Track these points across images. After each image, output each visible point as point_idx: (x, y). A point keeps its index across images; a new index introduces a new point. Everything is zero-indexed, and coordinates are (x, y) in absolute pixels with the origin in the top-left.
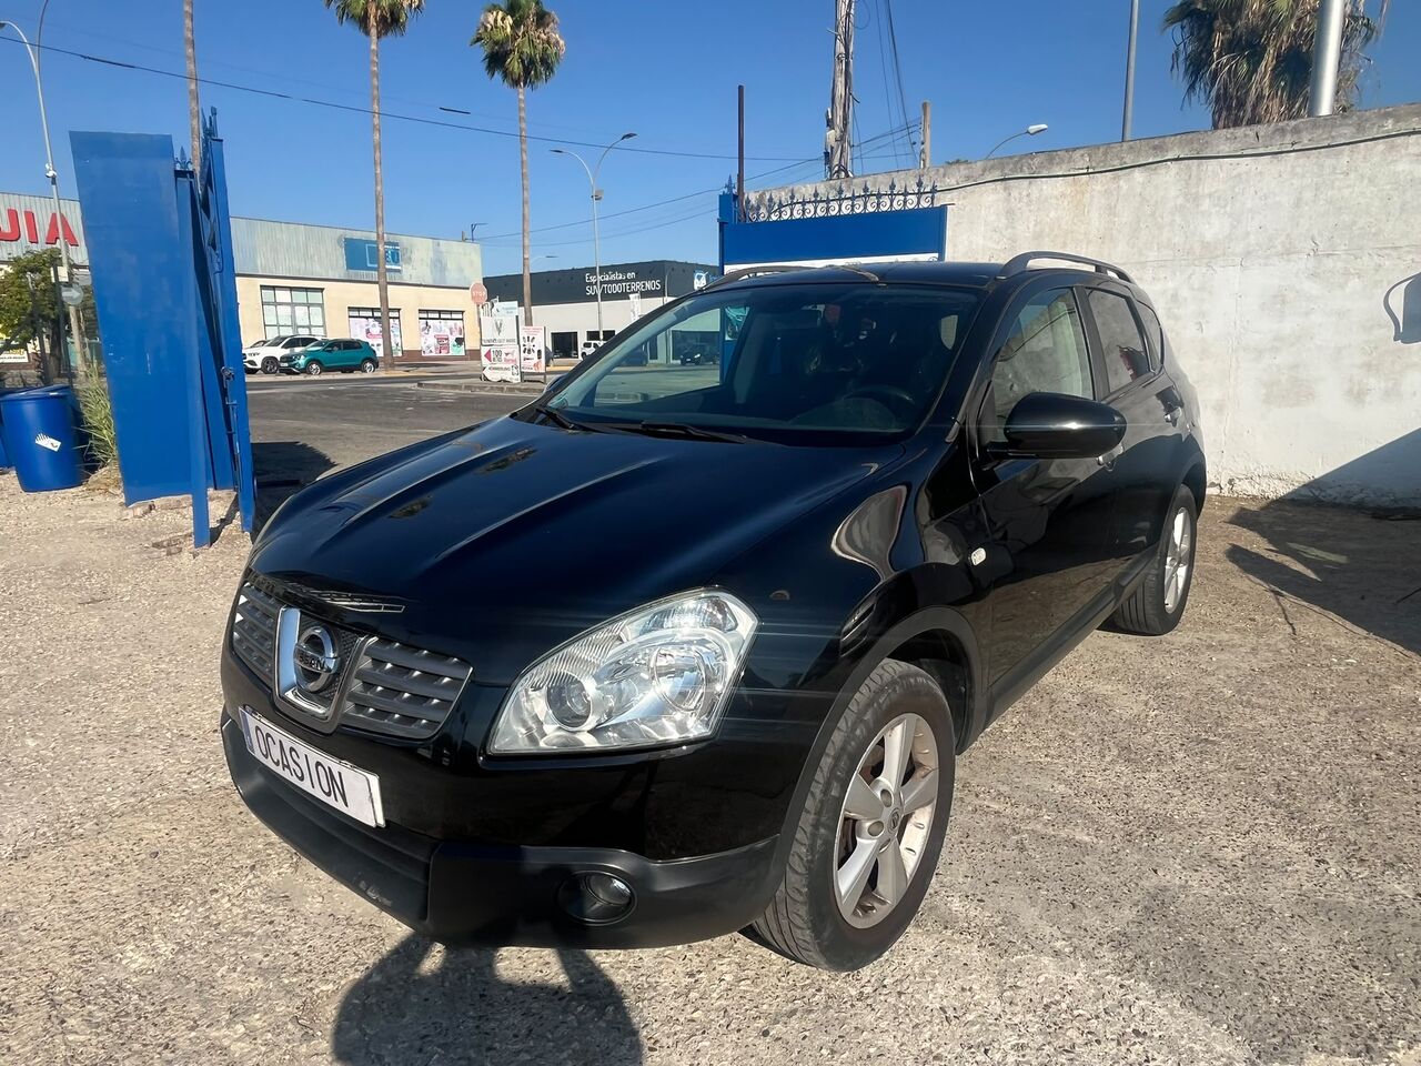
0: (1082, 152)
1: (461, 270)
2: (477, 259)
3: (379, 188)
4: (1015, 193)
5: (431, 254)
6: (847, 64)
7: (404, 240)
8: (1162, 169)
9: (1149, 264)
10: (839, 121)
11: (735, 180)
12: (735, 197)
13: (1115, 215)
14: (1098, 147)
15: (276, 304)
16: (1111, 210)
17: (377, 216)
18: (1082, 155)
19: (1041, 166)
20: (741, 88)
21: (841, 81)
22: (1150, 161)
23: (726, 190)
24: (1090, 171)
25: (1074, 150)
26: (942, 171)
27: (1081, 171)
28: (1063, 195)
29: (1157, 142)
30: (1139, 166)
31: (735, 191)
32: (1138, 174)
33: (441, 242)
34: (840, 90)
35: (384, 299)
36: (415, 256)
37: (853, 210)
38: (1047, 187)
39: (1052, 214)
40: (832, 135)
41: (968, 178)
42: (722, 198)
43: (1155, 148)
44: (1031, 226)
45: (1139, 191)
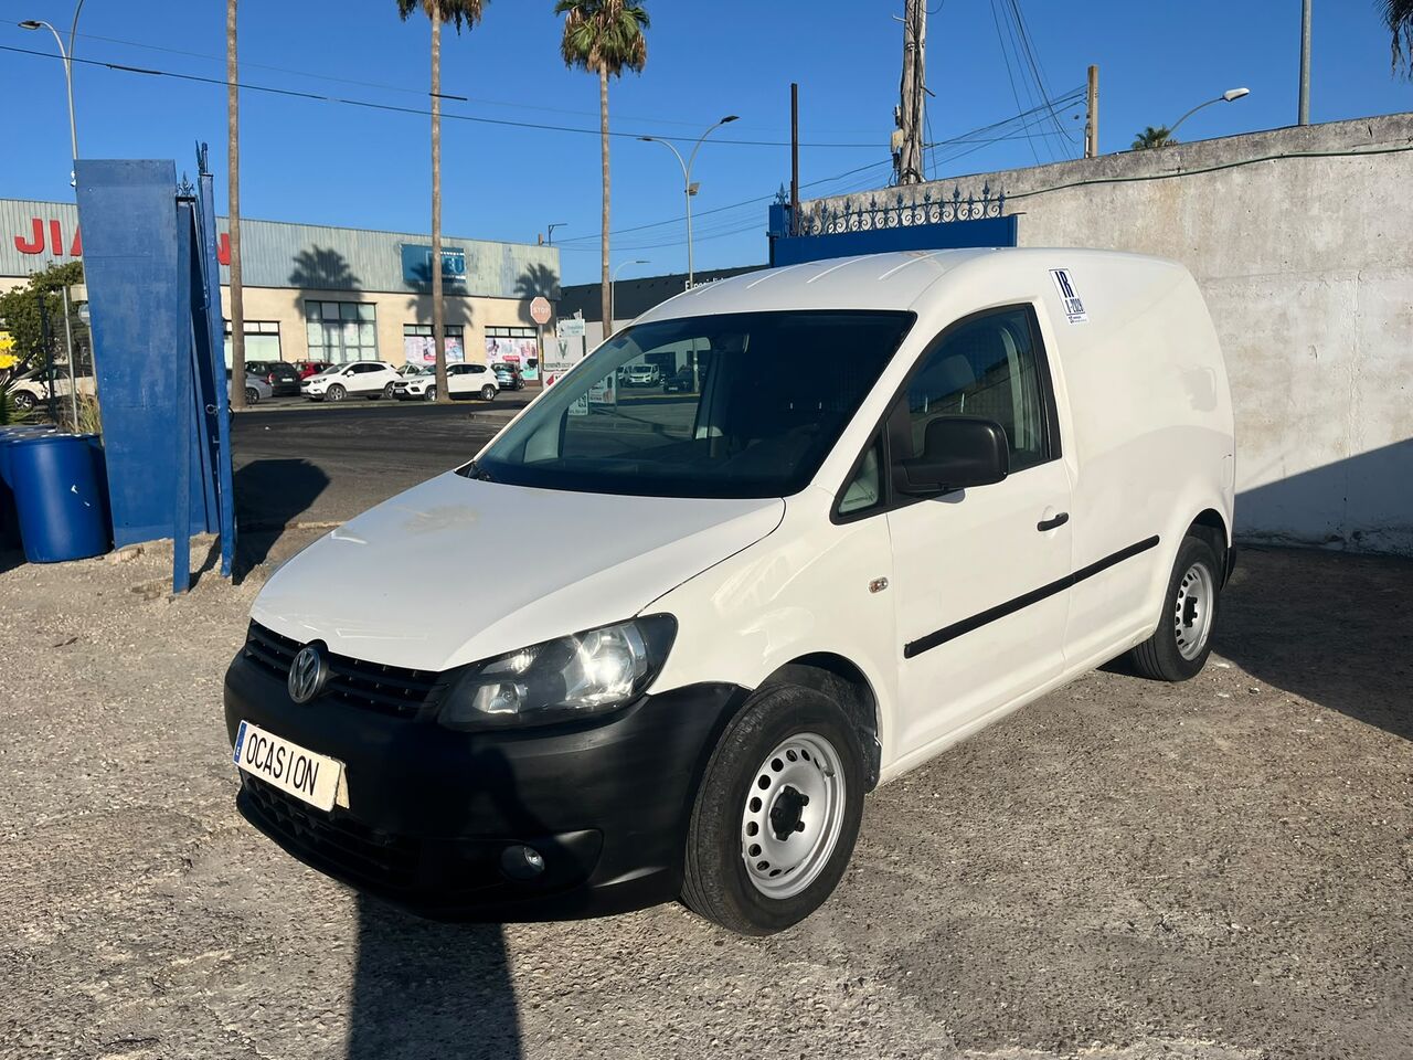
0: (1172, 150)
3: (436, 189)
4: (1097, 200)
5: (501, 261)
6: (918, 53)
7: (470, 246)
8: (1264, 168)
9: (1251, 279)
10: (908, 118)
11: (788, 188)
12: (787, 207)
13: (1211, 222)
14: (1190, 144)
16: (1207, 217)
17: (434, 221)
18: (1173, 155)
19: (1126, 168)
20: (794, 87)
21: (911, 72)
22: (1251, 158)
23: (777, 200)
24: (1182, 172)
25: (1163, 148)
26: (1015, 174)
27: (1171, 173)
28: (1151, 201)
29: (1257, 138)
30: (1237, 165)
31: (788, 201)
32: (1237, 176)
33: (513, 246)
34: (909, 84)
36: (483, 264)
37: (913, 221)
38: (1131, 191)
39: (1139, 223)
40: (899, 136)
41: (1044, 183)
42: (774, 210)
43: (1255, 144)
44: (1116, 234)
45: (1238, 193)
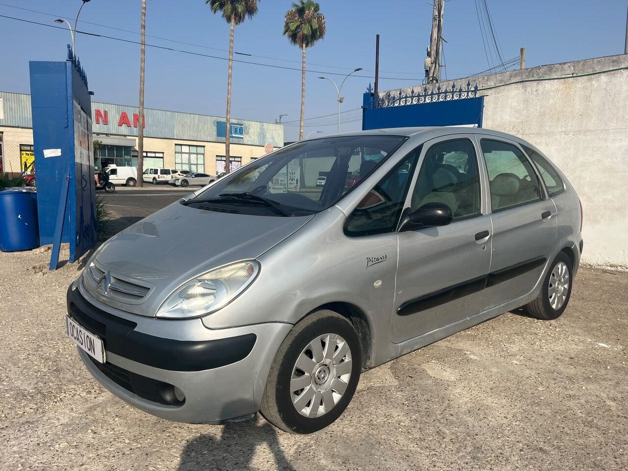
0: (569, 65)
1: (273, 138)
2: (282, 133)
3: (229, 96)
4: (529, 90)
5: (259, 130)
6: (440, 21)
7: (246, 123)
8: (618, 74)
9: (611, 131)
10: (433, 53)
11: (373, 86)
12: (372, 95)
13: (589, 101)
14: (579, 62)
15: (182, 153)
16: (587, 98)
17: (227, 110)
18: (569, 67)
19: (545, 73)
20: (378, 36)
21: (436, 30)
22: (611, 69)
23: (367, 91)
24: (574, 75)
25: (564, 64)
26: (486, 77)
27: (568, 76)
28: (558, 90)
29: (614, 58)
30: (604, 72)
31: (373, 91)
32: (604, 78)
33: (264, 124)
34: (435, 35)
35: (228, 151)
36: (251, 131)
37: (432, 100)
38: (548, 85)
39: (551, 101)
40: (429, 60)
41: (501, 81)
42: (365, 95)
43: (614, 62)
44: (538, 108)
45: (604, 87)
